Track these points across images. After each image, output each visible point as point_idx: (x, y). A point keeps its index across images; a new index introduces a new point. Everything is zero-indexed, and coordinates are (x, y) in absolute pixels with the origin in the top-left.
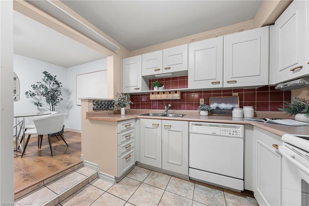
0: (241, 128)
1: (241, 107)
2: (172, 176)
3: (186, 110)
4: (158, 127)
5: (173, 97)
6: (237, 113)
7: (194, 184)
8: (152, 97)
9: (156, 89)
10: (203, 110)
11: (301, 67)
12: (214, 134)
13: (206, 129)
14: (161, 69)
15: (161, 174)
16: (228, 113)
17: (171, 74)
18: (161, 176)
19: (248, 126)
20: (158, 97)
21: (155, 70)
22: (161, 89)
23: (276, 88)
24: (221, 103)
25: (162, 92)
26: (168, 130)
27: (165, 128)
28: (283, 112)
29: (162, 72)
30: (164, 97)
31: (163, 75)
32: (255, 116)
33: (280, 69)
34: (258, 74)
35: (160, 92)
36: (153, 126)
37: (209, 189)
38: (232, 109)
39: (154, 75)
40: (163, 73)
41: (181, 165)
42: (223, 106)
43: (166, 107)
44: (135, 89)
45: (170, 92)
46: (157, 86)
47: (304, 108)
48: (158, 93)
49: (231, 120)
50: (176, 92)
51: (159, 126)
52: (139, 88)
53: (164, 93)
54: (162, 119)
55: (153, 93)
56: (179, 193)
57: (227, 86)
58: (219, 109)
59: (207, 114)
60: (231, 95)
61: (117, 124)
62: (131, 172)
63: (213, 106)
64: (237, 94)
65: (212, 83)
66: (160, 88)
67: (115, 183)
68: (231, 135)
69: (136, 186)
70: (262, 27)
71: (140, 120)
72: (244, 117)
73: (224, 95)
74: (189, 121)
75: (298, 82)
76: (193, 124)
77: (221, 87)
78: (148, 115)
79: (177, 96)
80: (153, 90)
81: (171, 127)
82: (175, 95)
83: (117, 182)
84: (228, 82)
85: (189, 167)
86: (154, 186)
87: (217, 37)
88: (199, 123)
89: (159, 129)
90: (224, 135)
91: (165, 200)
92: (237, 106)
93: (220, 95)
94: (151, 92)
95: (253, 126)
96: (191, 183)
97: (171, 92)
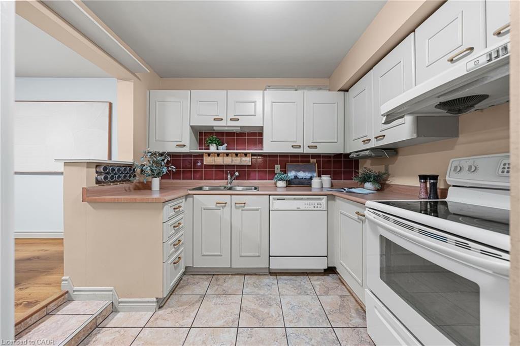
0: (324, 199)
1: (319, 176)
2: (245, 275)
3: (258, 180)
4: (225, 206)
5: (241, 162)
6: (316, 182)
7: (275, 277)
8: (208, 161)
9: (213, 148)
10: (281, 179)
11: (370, 140)
12: (298, 209)
13: (290, 204)
14: (224, 118)
15: (230, 276)
16: (307, 183)
17: (239, 128)
18: (230, 278)
19: (331, 197)
20: (218, 160)
21: (215, 119)
22: (223, 150)
23: (350, 156)
24: (299, 171)
25: (224, 153)
26: (241, 209)
27: (237, 208)
28: (355, 181)
29: (226, 124)
30: (228, 161)
31: (226, 128)
32: (332, 186)
33: (354, 138)
34: (336, 140)
35: (221, 153)
36: (216, 206)
37: (293, 277)
38: (311, 178)
39: (213, 127)
40: (228, 125)
41: (259, 256)
42: (302, 175)
43: (229, 176)
44: (177, 145)
45: (237, 155)
46: (215, 143)
47: (370, 177)
48: (218, 155)
49: (311, 191)
50: (246, 155)
51: (227, 204)
52: (185, 146)
53: (227, 155)
54: (231, 195)
55: (209, 155)
56: (261, 292)
57: (308, 151)
58: (298, 178)
59: (285, 185)
60: (309, 162)
61: (163, 207)
62: (178, 287)
63: (291, 174)
64: (315, 160)
65: (292, 146)
66: (222, 147)
67: (157, 309)
68: (316, 209)
69: (196, 302)
70: (338, 91)
71: (193, 197)
72: (322, 187)
73: (302, 161)
74: (270, 195)
75: (367, 153)
76: (274, 199)
77: (302, 152)
78: (200, 189)
79: (247, 161)
80: (209, 149)
81: (246, 205)
82: (244, 159)
83: (160, 308)
84: (308, 147)
85: (270, 256)
86: (225, 294)
87: (296, 90)
88: (281, 197)
89: (227, 209)
90: (309, 209)
91: (246, 307)
92: (316, 174)
93: (298, 161)
94: (206, 153)
95: (334, 196)
96: (272, 277)
97: (239, 155)
